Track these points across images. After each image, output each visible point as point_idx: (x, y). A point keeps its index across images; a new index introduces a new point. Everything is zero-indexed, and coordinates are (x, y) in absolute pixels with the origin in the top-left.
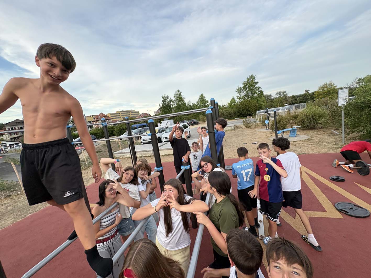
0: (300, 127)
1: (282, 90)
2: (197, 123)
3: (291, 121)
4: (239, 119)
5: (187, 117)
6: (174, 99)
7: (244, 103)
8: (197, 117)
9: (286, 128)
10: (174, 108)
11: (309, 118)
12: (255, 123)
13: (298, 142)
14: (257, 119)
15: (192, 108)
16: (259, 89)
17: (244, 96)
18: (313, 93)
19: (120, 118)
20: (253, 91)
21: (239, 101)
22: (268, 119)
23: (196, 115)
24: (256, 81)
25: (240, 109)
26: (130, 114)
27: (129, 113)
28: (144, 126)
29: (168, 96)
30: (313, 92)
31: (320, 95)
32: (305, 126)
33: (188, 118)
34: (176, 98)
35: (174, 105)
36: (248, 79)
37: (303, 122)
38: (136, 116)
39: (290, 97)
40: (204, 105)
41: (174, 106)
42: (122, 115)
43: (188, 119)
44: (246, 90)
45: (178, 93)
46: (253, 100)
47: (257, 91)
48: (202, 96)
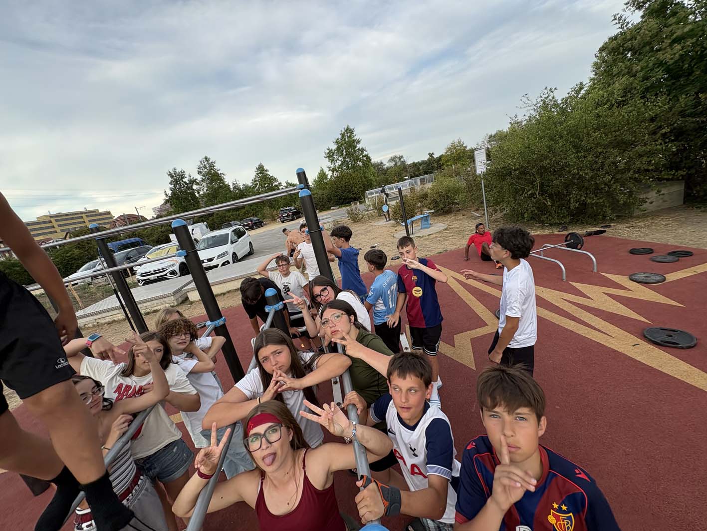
0: (433, 211)
1: (398, 154)
2: (261, 224)
3: (419, 204)
4: (338, 208)
5: (237, 214)
6: (199, 178)
7: (342, 179)
8: (258, 211)
9: (414, 216)
10: (202, 197)
11: (443, 197)
12: (366, 213)
13: (434, 236)
14: (369, 206)
15: (244, 194)
16: (363, 153)
17: (340, 165)
18: (440, 158)
19: (56, 232)
20: (353, 155)
21: (333, 174)
22: (387, 204)
23: (255, 209)
24: (356, 138)
25: (337, 189)
26: (86, 219)
27: (82, 217)
28: (133, 245)
29: (184, 172)
30: (438, 156)
31: (448, 160)
32: (439, 210)
33: (239, 215)
34: (203, 176)
35: (200, 190)
36: (343, 135)
37: (435, 203)
38: (105, 224)
39: (410, 166)
40: (268, 186)
41: (201, 193)
42: (59, 226)
43: (239, 218)
44: (342, 155)
45: (206, 163)
46: (357, 172)
47: (361, 157)
48: (261, 169)
